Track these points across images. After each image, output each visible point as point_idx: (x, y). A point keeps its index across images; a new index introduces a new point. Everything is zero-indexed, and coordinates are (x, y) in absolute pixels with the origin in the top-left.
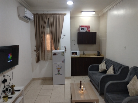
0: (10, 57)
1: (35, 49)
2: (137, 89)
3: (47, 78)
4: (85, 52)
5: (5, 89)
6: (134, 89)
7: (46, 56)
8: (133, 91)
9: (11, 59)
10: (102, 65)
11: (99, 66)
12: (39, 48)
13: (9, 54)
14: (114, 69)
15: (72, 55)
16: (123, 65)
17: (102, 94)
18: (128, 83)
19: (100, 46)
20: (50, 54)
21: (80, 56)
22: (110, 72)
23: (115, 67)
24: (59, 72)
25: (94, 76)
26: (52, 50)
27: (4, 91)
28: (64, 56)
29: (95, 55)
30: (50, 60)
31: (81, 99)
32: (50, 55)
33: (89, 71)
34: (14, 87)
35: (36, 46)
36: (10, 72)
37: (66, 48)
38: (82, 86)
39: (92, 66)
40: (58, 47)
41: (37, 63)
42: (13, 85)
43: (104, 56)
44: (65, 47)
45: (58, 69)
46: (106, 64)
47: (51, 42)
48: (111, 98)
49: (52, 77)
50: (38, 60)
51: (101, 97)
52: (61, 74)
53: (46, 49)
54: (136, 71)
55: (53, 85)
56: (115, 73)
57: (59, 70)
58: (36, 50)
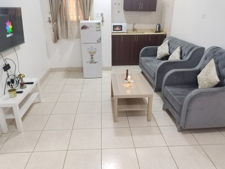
0: (9, 27)
1: (49, 18)
2: (211, 79)
3: (73, 68)
4: (136, 26)
5: (9, 80)
6: (207, 79)
7: (69, 31)
8: (205, 82)
9: (11, 33)
10: (162, 47)
11: (157, 50)
12: (57, 16)
13: (7, 22)
14: (181, 53)
15: (114, 30)
16: (197, 46)
17: (158, 90)
18: (199, 72)
19: (162, 14)
20: (76, 27)
21: (127, 33)
22: (174, 57)
23: (183, 49)
24: (92, 58)
25: (148, 64)
26: (79, 21)
27: (9, 83)
28: (100, 30)
29: (152, 30)
30: (77, 38)
31: (127, 94)
32: (76, 30)
33: (141, 57)
34: (23, 77)
35: (51, 13)
36: (13, 54)
37: (104, 16)
38: (129, 77)
39: (146, 49)
40: (89, 15)
41: (54, 43)
42: (20, 75)
43: (167, 33)
44: (102, 15)
45: (91, 53)
46: (169, 45)
47: (77, 5)
48: (170, 93)
49: (81, 66)
50: (56, 38)
51: (156, 94)
52: (95, 61)
53: (69, 18)
54: (214, 53)
55: (83, 78)
56: (181, 58)
57: (92, 55)
58: (51, 19)
